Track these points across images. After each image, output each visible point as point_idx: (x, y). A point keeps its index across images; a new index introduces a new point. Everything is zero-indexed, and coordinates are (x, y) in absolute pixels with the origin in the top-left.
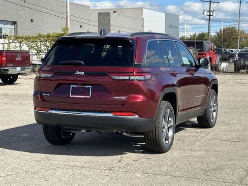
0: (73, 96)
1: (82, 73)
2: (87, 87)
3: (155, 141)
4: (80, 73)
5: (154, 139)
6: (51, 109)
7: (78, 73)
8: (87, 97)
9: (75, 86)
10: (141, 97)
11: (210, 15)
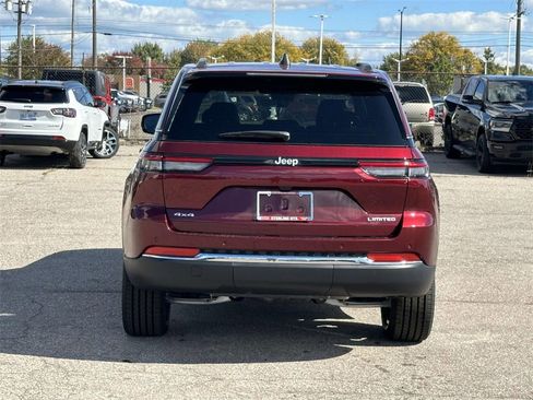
0: (267, 218)
1: (295, 162)
2: (301, 193)
3: (420, 316)
4: (289, 162)
5: (421, 310)
6: (203, 251)
7: (281, 161)
8: (304, 219)
9: (269, 193)
10: (413, 215)
11: (20, 12)
